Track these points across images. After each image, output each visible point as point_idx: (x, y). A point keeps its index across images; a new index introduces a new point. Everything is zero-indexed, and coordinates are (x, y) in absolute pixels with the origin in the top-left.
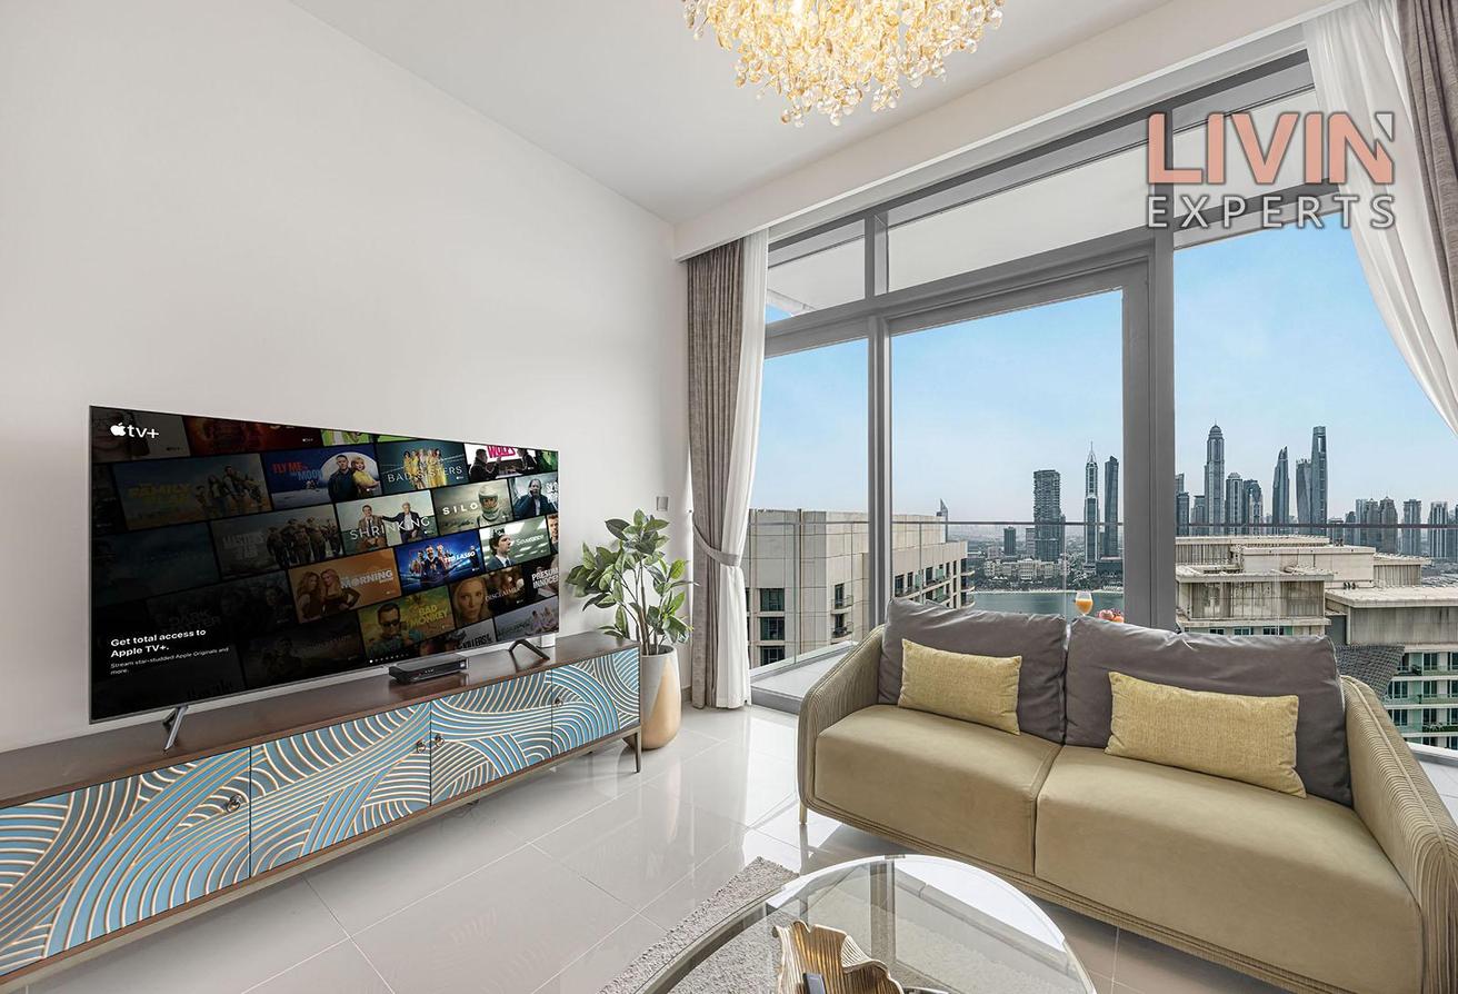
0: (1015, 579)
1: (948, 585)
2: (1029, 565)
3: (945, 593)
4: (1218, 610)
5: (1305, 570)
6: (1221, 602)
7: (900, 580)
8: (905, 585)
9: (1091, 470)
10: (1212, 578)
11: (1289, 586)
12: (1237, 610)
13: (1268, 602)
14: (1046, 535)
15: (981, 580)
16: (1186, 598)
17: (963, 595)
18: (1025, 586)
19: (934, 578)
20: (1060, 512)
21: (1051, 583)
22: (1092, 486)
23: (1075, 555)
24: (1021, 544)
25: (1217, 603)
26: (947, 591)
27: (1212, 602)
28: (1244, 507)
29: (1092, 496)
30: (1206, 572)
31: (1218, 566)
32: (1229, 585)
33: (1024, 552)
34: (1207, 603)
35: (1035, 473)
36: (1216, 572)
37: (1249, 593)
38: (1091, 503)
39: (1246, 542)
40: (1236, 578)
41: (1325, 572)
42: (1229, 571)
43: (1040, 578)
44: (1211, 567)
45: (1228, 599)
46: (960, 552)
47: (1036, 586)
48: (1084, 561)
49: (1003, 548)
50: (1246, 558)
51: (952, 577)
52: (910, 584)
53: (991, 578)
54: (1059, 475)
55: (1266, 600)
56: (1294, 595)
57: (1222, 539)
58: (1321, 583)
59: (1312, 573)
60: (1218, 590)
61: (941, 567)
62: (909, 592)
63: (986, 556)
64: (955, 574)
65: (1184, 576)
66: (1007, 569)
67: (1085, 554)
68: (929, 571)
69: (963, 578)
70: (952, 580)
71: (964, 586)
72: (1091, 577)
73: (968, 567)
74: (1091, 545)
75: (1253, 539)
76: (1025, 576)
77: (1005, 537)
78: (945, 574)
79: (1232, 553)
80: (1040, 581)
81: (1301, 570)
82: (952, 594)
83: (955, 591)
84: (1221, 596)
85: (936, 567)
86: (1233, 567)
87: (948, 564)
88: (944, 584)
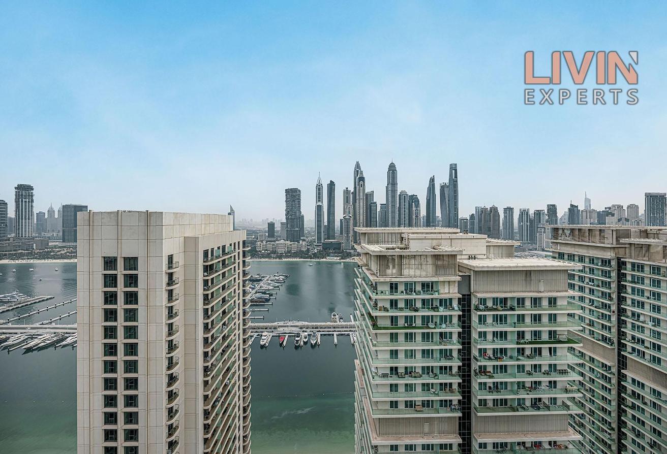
0: (274, 252)
1: (235, 256)
2: (283, 244)
3: (233, 260)
4: (394, 271)
5: (446, 248)
6: (396, 266)
7: (206, 253)
8: (210, 256)
9: (319, 188)
10: (390, 252)
11: (437, 257)
12: (406, 272)
13: (424, 267)
14: (292, 226)
15: (254, 253)
16: (376, 265)
17: (244, 262)
18: (280, 257)
19: (226, 251)
20: (300, 212)
21: (295, 255)
22: (319, 198)
23: (310, 239)
24: (278, 231)
25: (394, 267)
26: (235, 259)
27: (391, 266)
28: (409, 212)
29: (320, 203)
30: (387, 249)
31: (395, 246)
32: (401, 257)
33: (280, 237)
34: (388, 267)
35: (286, 190)
36: (393, 249)
37: (413, 261)
38: (319, 208)
39: (411, 231)
40: (405, 253)
41: (457, 249)
42: (401, 249)
43: (289, 252)
44: (390, 246)
45: (401, 265)
46: (242, 236)
47: (287, 257)
48: (315, 242)
49: (267, 234)
50: (411, 241)
51: (237, 251)
52: (212, 255)
53: (260, 251)
54: (300, 191)
55: (423, 266)
56: (440, 263)
57: (396, 229)
58: (455, 256)
59: (450, 249)
60: (393, 260)
61: (231, 245)
62: (212, 260)
63: (257, 238)
64: (239, 249)
65: (374, 251)
66: (270, 246)
67: (316, 238)
68: (224, 247)
69: (244, 252)
70: (237, 252)
71: (244, 256)
72: (319, 251)
73: (246, 245)
74: (319, 233)
75: (414, 230)
76: (280, 251)
77: (268, 227)
78: (233, 249)
79: (402, 238)
80: (289, 254)
81: (443, 248)
82: (237, 261)
83: (239, 259)
84: (396, 263)
85: (228, 245)
86: (403, 246)
87: (235, 243)
88: (233, 255)
